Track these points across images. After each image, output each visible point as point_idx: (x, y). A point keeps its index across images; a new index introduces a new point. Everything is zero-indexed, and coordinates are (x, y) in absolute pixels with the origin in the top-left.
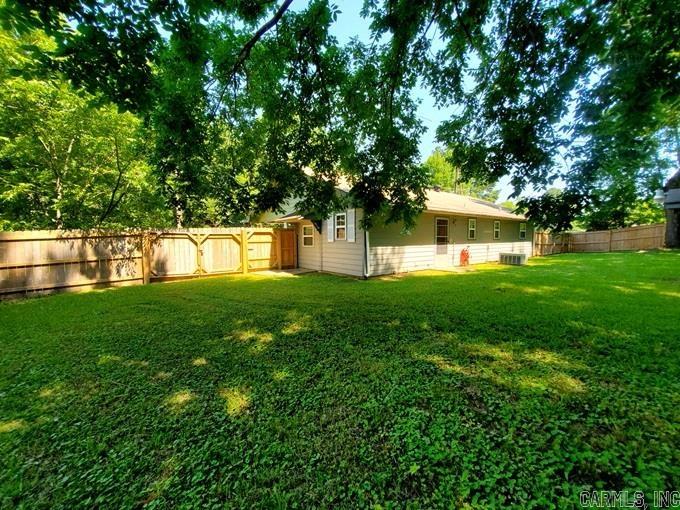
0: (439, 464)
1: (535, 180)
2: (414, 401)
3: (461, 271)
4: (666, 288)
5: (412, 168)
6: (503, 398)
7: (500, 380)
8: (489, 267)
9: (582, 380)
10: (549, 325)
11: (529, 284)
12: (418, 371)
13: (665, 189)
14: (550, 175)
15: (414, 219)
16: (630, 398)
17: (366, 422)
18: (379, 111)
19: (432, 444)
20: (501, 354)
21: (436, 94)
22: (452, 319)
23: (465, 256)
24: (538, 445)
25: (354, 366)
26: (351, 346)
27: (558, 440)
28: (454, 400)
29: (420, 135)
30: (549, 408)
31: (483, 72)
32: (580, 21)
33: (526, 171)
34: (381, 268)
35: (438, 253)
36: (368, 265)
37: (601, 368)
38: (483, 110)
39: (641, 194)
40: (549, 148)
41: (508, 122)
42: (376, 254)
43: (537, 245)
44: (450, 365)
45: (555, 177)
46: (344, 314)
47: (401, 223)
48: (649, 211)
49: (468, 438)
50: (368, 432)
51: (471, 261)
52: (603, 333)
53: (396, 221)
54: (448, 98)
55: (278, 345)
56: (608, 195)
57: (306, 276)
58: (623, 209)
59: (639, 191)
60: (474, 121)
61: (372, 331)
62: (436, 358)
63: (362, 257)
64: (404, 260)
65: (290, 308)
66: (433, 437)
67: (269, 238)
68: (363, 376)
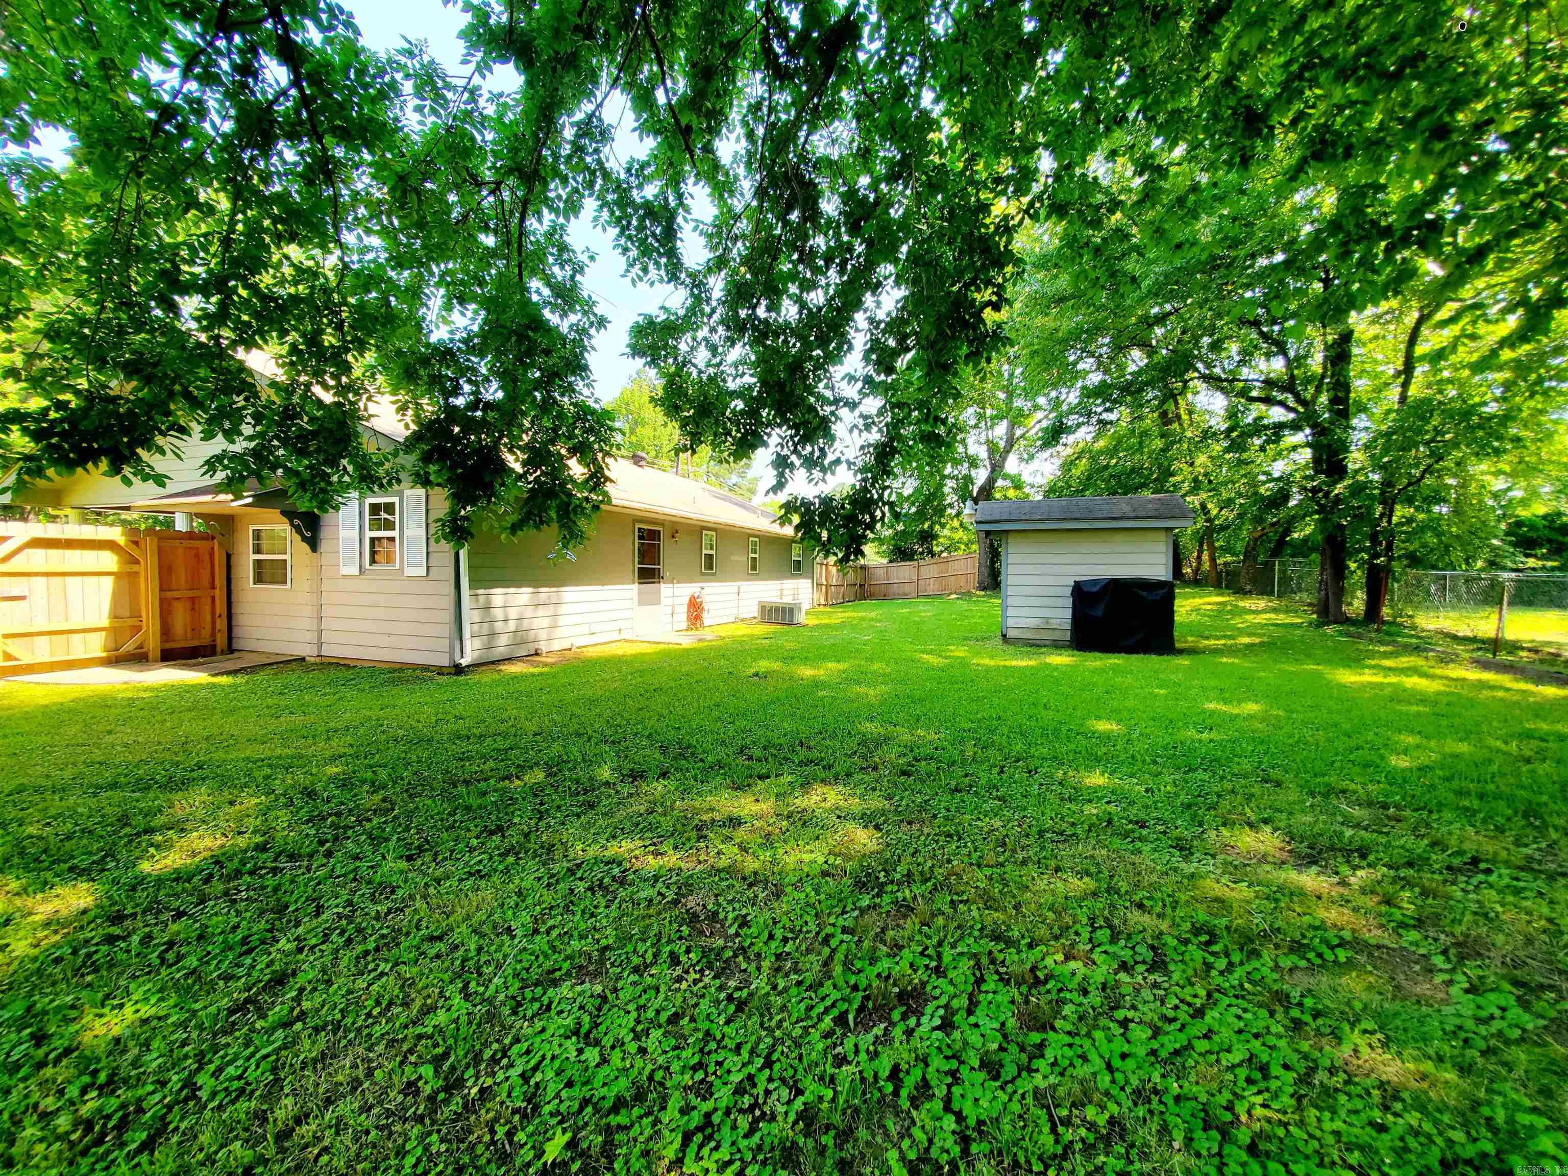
0: (619, 1104)
1: (810, 463)
2: (566, 965)
3: (687, 641)
4: (978, 654)
5: (576, 405)
6: (754, 901)
7: (751, 865)
8: (741, 630)
9: (877, 827)
10: (834, 735)
11: (805, 660)
12: (581, 886)
13: (976, 501)
14: (830, 458)
15: (582, 523)
16: (937, 842)
17: (427, 1071)
18: (493, 253)
19: (604, 1061)
20: (755, 808)
21: (626, 250)
22: (664, 749)
23: (695, 610)
24: (809, 978)
25: (404, 920)
26: (403, 865)
27: (839, 956)
28: (659, 936)
29: (593, 331)
30: (829, 896)
31: (719, 234)
32: (866, 197)
33: (795, 445)
34: (503, 640)
35: (640, 603)
36: (467, 634)
37: (902, 799)
38: (720, 311)
39: (951, 506)
40: (828, 409)
41: (765, 347)
42: (487, 608)
43: (819, 585)
44: (656, 854)
45: (838, 462)
46: (383, 774)
47: (552, 531)
48: (960, 534)
49: (684, 1014)
50: (432, 1098)
51: (707, 619)
52: (906, 737)
53: (537, 527)
54: (651, 266)
55: (117, 918)
56: (913, 504)
57: (259, 677)
58: (931, 527)
59: (948, 500)
60: (706, 329)
61: (468, 808)
62: (624, 847)
63: (448, 616)
64: (562, 621)
65: (184, 784)
66: (607, 1042)
67: (109, 561)
68: (432, 939)
